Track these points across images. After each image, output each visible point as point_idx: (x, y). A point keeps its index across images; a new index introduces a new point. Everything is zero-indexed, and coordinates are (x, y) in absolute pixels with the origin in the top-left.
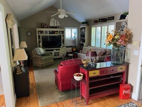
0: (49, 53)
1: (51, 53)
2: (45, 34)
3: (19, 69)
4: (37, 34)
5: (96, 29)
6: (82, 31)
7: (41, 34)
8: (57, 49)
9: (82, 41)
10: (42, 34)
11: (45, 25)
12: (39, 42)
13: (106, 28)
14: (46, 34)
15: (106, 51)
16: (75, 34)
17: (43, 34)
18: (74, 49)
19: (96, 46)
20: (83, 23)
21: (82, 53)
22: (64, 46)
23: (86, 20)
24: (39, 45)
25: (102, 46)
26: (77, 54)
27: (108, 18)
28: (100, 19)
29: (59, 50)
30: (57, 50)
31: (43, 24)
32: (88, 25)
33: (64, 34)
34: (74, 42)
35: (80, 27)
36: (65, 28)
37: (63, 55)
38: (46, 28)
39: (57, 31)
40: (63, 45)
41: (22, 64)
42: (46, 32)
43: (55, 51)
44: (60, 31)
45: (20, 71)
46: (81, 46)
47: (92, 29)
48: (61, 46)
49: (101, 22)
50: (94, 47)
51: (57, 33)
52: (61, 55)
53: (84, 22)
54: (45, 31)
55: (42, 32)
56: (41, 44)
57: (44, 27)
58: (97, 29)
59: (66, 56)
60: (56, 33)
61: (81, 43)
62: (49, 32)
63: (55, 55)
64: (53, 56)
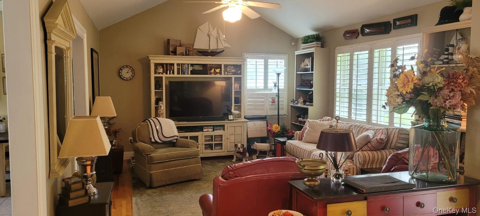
0: (187, 138)
1: (196, 138)
2: (178, 73)
3: (79, 186)
4: (153, 75)
5: (351, 60)
6: (302, 66)
7: (164, 76)
8: (214, 126)
9: (301, 100)
10: (168, 75)
11: (180, 46)
12: (158, 100)
13: (389, 53)
14: (180, 76)
15: (388, 137)
16: (278, 75)
17: (172, 75)
18: (276, 128)
19: (353, 117)
20: (307, 40)
21: (300, 139)
22: (239, 116)
23: (316, 30)
24: (157, 109)
25: (374, 118)
26: (284, 143)
27: (395, 20)
28: (364, 26)
29: (223, 127)
30: (214, 128)
31: (171, 43)
32: (322, 46)
33: (240, 74)
34: (273, 102)
35: (297, 53)
36: (246, 56)
37: (236, 146)
38: (182, 54)
39: (219, 66)
40: (237, 112)
41: (89, 168)
42: (182, 68)
43: (209, 132)
44: (226, 66)
45: (82, 192)
46: (299, 117)
47: (339, 59)
48: (231, 113)
49: (368, 34)
50: (344, 119)
51: (218, 71)
52: (227, 148)
53: (308, 37)
54: (178, 65)
55: (167, 68)
56: (163, 106)
57: (175, 53)
58: (355, 57)
59: (244, 149)
60: (216, 73)
61: (299, 105)
62: (190, 69)
63: (210, 147)
64: (201, 147)
